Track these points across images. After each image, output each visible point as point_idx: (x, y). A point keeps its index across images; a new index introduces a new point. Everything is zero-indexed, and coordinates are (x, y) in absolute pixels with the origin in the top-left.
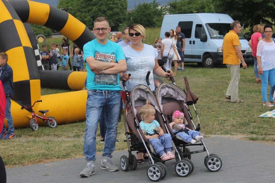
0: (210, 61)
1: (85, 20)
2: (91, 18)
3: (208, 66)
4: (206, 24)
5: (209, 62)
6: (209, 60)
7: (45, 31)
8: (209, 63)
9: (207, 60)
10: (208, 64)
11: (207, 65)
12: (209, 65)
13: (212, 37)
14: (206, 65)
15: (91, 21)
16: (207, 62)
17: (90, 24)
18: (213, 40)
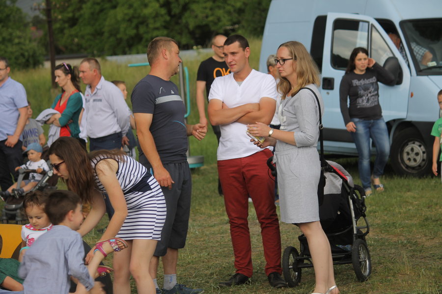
0: (417, 154)
1: (142, 14)
2: (162, 6)
3: (410, 171)
4: (402, 23)
5: (412, 156)
6: (412, 150)
7: (22, 49)
8: (415, 160)
9: (408, 149)
10: (412, 164)
11: (407, 167)
12: (413, 168)
13: (422, 68)
14: (404, 168)
15: (162, 16)
16: (405, 157)
17: (158, 25)
18: (424, 79)
